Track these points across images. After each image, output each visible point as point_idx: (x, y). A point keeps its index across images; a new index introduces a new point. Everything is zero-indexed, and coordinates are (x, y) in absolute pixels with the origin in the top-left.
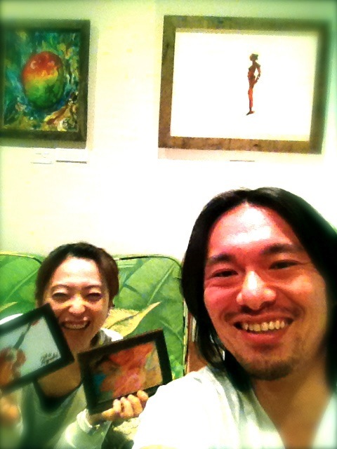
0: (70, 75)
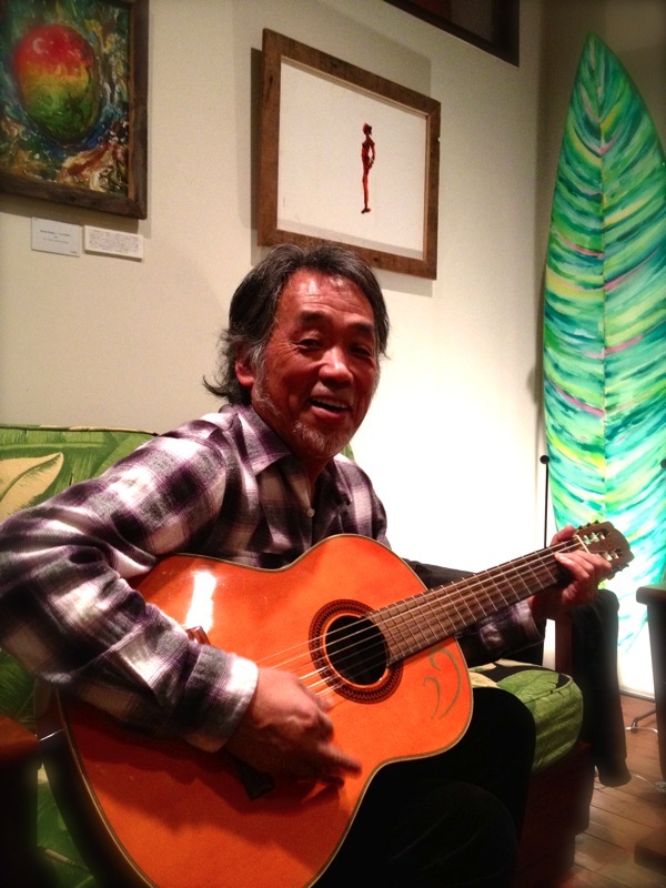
0: (112, 86)
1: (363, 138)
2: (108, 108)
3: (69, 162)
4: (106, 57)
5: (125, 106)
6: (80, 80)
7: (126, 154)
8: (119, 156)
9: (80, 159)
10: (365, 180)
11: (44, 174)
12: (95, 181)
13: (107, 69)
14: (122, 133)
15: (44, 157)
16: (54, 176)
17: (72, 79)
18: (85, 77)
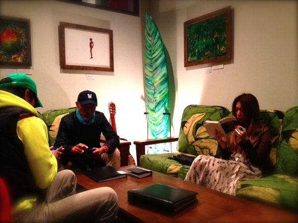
0: (23, 40)
1: (90, 41)
2: (22, 44)
3: (13, 57)
4: (21, 34)
5: (26, 43)
6: (15, 40)
7: (26, 53)
8: (25, 54)
9: (16, 56)
10: (91, 51)
11: (7, 60)
12: (19, 60)
13: (21, 36)
14: (25, 49)
15: (7, 57)
16: (10, 60)
17: (13, 40)
18: (16, 39)
